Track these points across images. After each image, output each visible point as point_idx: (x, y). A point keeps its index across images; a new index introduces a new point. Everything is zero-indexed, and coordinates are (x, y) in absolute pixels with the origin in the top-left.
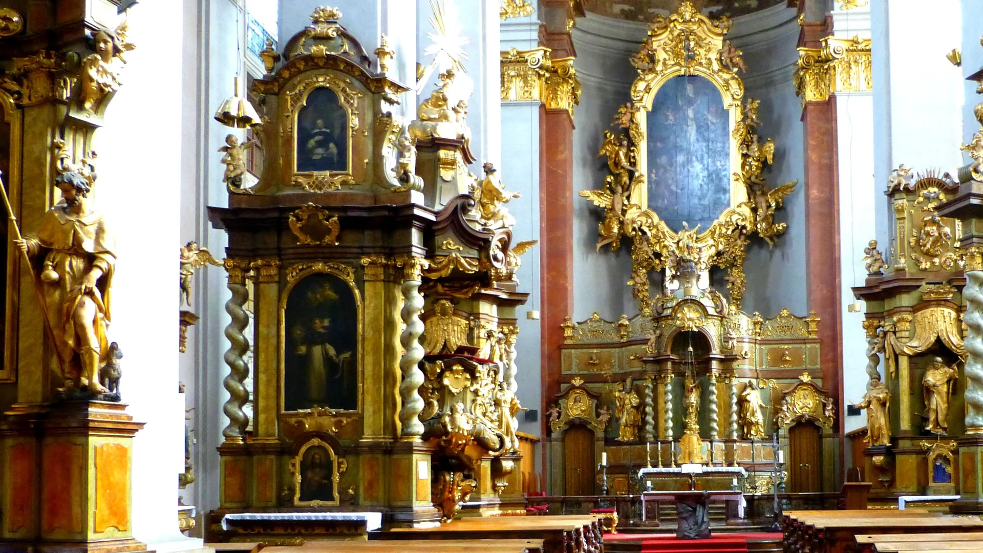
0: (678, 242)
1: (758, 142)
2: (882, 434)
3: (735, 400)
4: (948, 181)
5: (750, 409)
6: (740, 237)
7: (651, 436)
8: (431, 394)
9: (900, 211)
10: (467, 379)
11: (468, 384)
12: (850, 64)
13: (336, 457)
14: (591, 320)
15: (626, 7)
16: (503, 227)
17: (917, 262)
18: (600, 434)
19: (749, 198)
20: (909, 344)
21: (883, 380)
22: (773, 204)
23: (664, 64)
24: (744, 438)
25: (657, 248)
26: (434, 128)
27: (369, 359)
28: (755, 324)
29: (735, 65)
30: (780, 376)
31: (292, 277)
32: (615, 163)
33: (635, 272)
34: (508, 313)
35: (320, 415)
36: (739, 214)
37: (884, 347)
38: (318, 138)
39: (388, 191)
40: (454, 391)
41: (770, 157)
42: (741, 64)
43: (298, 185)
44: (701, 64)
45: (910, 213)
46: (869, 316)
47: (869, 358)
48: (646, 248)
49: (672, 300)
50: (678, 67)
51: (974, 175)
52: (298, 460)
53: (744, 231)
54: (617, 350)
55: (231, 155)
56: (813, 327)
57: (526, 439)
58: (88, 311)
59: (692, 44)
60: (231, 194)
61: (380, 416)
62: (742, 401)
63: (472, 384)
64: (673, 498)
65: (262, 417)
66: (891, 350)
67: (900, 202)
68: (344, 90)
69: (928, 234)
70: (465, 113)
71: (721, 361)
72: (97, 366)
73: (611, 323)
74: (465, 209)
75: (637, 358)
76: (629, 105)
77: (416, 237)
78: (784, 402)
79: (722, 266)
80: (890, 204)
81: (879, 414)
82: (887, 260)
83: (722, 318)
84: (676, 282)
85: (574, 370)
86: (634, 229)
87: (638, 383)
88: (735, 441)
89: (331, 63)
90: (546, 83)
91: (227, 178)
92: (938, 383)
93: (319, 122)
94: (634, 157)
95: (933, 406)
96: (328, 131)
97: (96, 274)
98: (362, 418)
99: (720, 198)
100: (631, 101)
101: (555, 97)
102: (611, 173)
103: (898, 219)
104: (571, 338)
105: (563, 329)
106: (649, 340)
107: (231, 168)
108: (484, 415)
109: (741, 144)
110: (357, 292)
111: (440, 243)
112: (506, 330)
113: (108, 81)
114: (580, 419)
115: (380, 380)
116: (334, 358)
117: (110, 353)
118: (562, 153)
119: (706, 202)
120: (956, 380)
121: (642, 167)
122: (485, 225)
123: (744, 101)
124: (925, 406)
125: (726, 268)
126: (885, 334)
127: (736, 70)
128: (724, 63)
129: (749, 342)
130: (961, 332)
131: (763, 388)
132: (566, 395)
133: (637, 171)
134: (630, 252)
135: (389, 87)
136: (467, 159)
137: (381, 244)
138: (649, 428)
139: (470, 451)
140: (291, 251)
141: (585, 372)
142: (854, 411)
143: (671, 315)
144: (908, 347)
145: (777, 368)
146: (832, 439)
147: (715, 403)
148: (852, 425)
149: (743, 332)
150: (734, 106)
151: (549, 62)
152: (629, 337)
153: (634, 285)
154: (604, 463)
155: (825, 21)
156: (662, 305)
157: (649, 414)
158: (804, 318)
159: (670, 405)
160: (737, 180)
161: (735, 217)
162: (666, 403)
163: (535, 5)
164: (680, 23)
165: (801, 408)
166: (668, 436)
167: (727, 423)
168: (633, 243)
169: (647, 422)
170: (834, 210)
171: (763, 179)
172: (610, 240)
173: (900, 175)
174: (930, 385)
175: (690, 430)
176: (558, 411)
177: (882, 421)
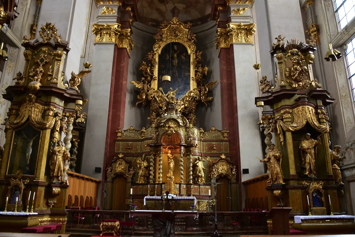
0: (168, 96)
1: (201, 67)
2: (279, 177)
3: (192, 165)
4: (302, 46)
5: (199, 169)
6: (194, 101)
7: (152, 181)
9: (279, 59)
12: (238, 33)
14: (129, 130)
15: (154, 23)
17: (290, 84)
18: (129, 180)
19: (198, 87)
20: (291, 125)
22: (208, 89)
23: (166, 38)
24: (195, 183)
25: (161, 105)
28: (201, 133)
29: (193, 39)
30: (212, 156)
32: (145, 72)
33: (151, 114)
36: (194, 93)
37: (275, 128)
41: (206, 72)
42: (195, 39)
44: (180, 39)
45: (285, 61)
48: (156, 105)
49: (164, 119)
50: (171, 40)
53: (196, 99)
54: (140, 143)
56: (226, 135)
59: (177, 32)
62: (195, 166)
66: (281, 130)
67: (279, 54)
69: (296, 69)
71: (185, 146)
73: (138, 131)
75: (147, 145)
76: (152, 52)
78: (214, 167)
81: (276, 165)
82: (272, 85)
83: (186, 128)
84: (167, 113)
85: (121, 151)
86: (152, 97)
87: (148, 156)
88: (191, 184)
90: (118, 37)
92: (310, 148)
94: (153, 71)
95: (308, 161)
99: (186, 87)
100: (153, 50)
101: (122, 43)
102: (144, 77)
103: (279, 64)
104: (120, 137)
105: (117, 133)
106: (153, 137)
109: (195, 67)
114: (121, 172)
118: (123, 63)
119: (181, 88)
120: (319, 146)
121: (156, 74)
123: (196, 52)
124: (303, 161)
125: (188, 113)
126: (276, 121)
127: (193, 41)
128: (189, 38)
129: (198, 140)
130: (319, 120)
131: (204, 161)
132: (115, 162)
133: (154, 76)
134: (150, 106)
138: (151, 177)
141: (126, 152)
142: (246, 171)
143: (163, 125)
144: (291, 127)
145: (210, 152)
146: (235, 185)
147: (182, 166)
148: (245, 178)
149: (196, 135)
150: (192, 54)
151: (120, 30)
152: (145, 137)
153: (150, 119)
154: (131, 193)
155: (228, 20)
156: (160, 122)
157: (152, 170)
158: (221, 131)
159: (161, 167)
160: (193, 80)
161: (192, 94)
162: (159, 165)
163: (117, 10)
164: (172, 24)
165: (221, 170)
166: (160, 181)
167: (188, 176)
168: (151, 103)
169: (151, 174)
170: (233, 87)
171: (203, 80)
172: (142, 102)
173: (279, 41)
174: (305, 149)
175: (170, 178)
176: (111, 169)
177: (278, 169)
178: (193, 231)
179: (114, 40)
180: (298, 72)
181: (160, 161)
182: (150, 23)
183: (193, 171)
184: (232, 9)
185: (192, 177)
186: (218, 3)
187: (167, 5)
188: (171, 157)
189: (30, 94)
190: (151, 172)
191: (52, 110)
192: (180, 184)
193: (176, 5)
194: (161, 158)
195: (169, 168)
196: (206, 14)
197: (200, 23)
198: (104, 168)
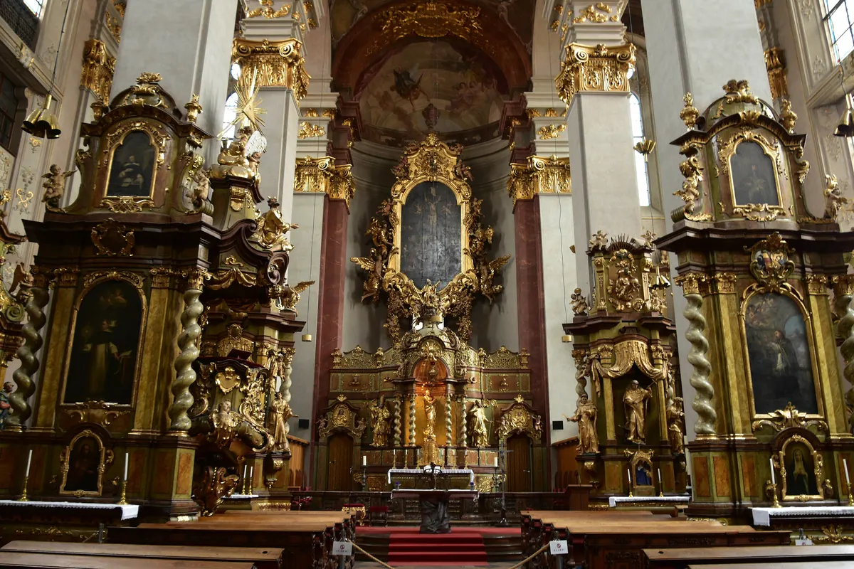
0: (423, 294)
1: (482, 228)
2: (592, 442)
3: (465, 415)
4: (634, 245)
5: (477, 423)
6: (468, 294)
7: (399, 443)
8: (203, 392)
9: (599, 265)
10: (237, 380)
11: (238, 384)
13: (104, 448)
14: (355, 351)
15: (390, 138)
16: (282, 250)
17: (614, 306)
18: (358, 441)
19: (475, 267)
20: (611, 369)
21: (590, 398)
22: (493, 271)
23: (415, 173)
24: (472, 445)
25: (407, 301)
26: (230, 170)
27: (147, 358)
28: (480, 357)
29: (465, 176)
30: (499, 398)
31: (89, 282)
32: (377, 239)
33: (390, 318)
34: (287, 338)
35: (95, 407)
36: (468, 278)
37: (590, 372)
38: (128, 170)
39: (182, 214)
40: (224, 390)
41: (490, 239)
42: (469, 175)
43: (106, 206)
44: (441, 174)
45: (607, 268)
46: (576, 346)
47: (578, 380)
48: (398, 300)
49: (418, 336)
50: (425, 176)
51: (686, 215)
52: (69, 449)
53: (471, 290)
54: (374, 375)
55: (53, 181)
56: (524, 360)
57: (298, 443)
59: (435, 161)
60: (48, 212)
61: (151, 411)
62: (471, 417)
63: (242, 386)
64: (418, 495)
65: (42, 408)
66: (597, 375)
67: (599, 259)
68: (155, 134)
69: (622, 284)
70: (258, 163)
71: (454, 384)
73: (370, 354)
74: (249, 232)
75: (388, 381)
76: (389, 200)
77: (202, 252)
78: (503, 418)
79: (455, 315)
80: (590, 261)
81: (588, 427)
82: (589, 304)
83: (456, 351)
84: (421, 324)
85: (340, 389)
86: (390, 286)
87: (390, 400)
88: (465, 448)
89: (147, 112)
90: (331, 181)
91: (46, 199)
92: (637, 402)
93: (132, 158)
94: (392, 236)
95: (633, 421)
96: (137, 164)
98: (133, 411)
99: (453, 266)
100: (391, 198)
101: (337, 192)
103: (598, 272)
104: (338, 364)
105: (333, 357)
106: (399, 366)
107: (51, 191)
108: (251, 414)
109: (469, 229)
110: (144, 297)
111: (223, 259)
112: (284, 350)
114: (342, 427)
115: (155, 378)
116: (116, 355)
118: (340, 229)
119: (443, 268)
120: (650, 399)
121: (397, 242)
122: (265, 247)
123: (471, 200)
124: (626, 421)
125: (458, 317)
126: (591, 361)
127: (465, 179)
128: (457, 174)
129: (475, 371)
130: (652, 360)
131: (486, 407)
132: (332, 409)
133: (394, 245)
134: (386, 303)
135: (194, 133)
136: (257, 198)
137: (170, 257)
138: (397, 436)
139: (235, 448)
140: (91, 261)
141: (348, 391)
142: (559, 425)
143: (416, 348)
144: (611, 371)
145: (497, 392)
146: (540, 448)
147: (449, 417)
148: (556, 437)
149: (472, 363)
150: (464, 203)
151: (333, 167)
152: (383, 364)
153: (388, 327)
154: (365, 464)
155: (530, 147)
156: (410, 340)
157: (397, 425)
158: (517, 353)
159: (414, 418)
160: (466, 254)
161: (464, 280)
162: (411, 416)
163: (326, 130)
164: (427, 147)
165: (516, 423)
166: (412, 443)
167: (459, 433)
168: (389, 297)
169: (396, 432)
170: (539, 274)
171: (485, 254)
172: (372, 294)
173: (598, 239)
174: (630, 403)
175: (429, 438)
176: (325, 422)
177: (592, 432)
178: (471, 519)
179: (322, 187)
180: (624, 287)
181: (411, 408)
182: (383, 138)
183: (467, 426)
184: (537, 126)
185: (465, 436)
186: (512, 115)
187: (416, 102)
188: (431, 402)
189: (234, 325)
190: (396, 428)
191: (266, 347)
192: (446, 448)
193: (433, 101)
194: (414, 404)
195: (427, 420)
196: (490, 122)
197: (478, 138)
198: (313, 420)
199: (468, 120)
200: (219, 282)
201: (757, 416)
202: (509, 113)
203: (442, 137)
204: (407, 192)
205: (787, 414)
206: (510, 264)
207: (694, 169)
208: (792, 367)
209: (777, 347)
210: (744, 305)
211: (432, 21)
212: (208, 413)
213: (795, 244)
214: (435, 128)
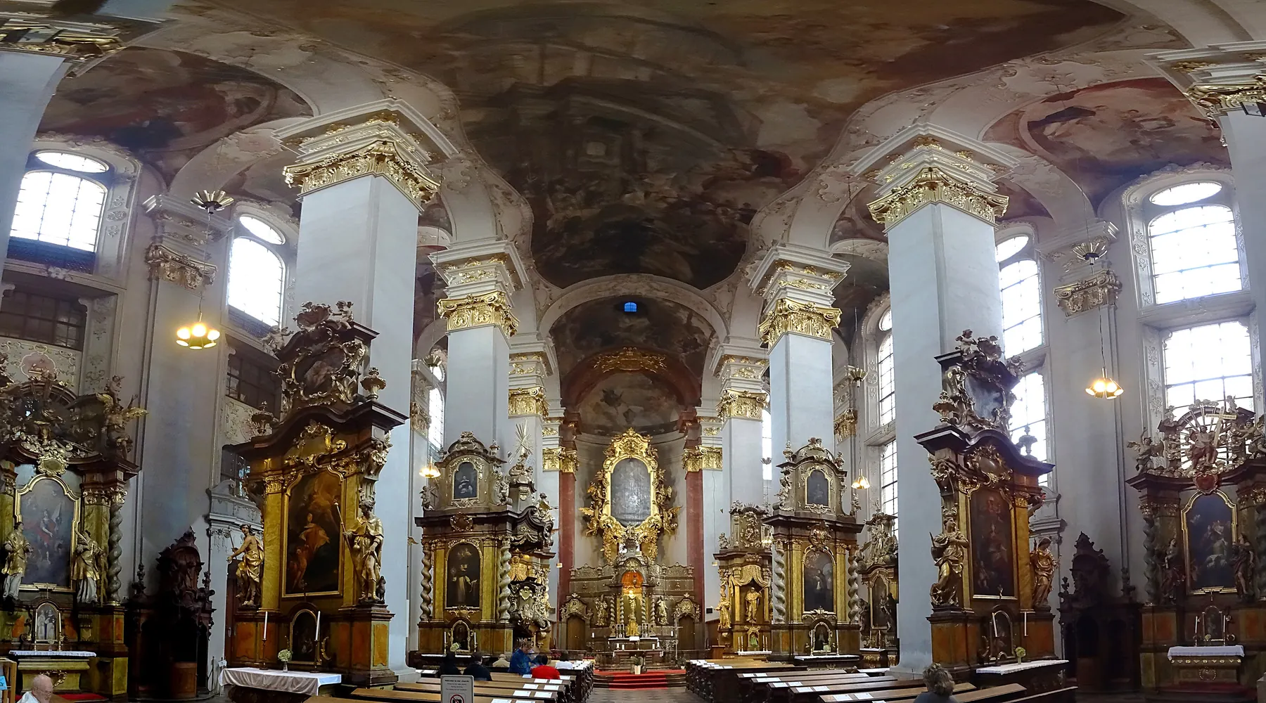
0: (626, 531)
1: (664, 488)
2: (727, 622)
3: (654, 605)
4: (757, 510)
5: (661, 609)
6: (655, 529)
8: (514, 600)
9: (736, 520)
10: (530, 593)
11: (530, 595)
12: (709, 457)
13: (469, 629)
14: (584, 567)
15: (601, 431)
16: (550, 521)
17: (744, 544)
18: (588, 622)
19: (660, 512)
20: (739, 581)
22: (671, 515)
23: (620, 454)
25: (615, 534)
26: (518, 479)
27: (485, 583)
28: (664, 570)
29: (653, 455)
30: (675, 594)
31: (451, 545)
32: (595, 496)
33: (605, 545)
34: (545, 562)
35: (462, 609)
36: (655, 519)
37: (728, 582)
38: (463, 484)
39: (496, 506)
40: (524, 598)
41: (670, 494)
42: (656, 455)
43: (454, 505)
44: (637, 454)
45: (741, 522)
46: (721, 567)
47: (721, 587)
48: (610, 534)
49: (624, 557)
50: (626, 455)
51: (780, 508)
52: (452, 630)
53: (657, 526)
54: (596, 582)
56: (690, 572)
58: (371, 562)
59: (633, 446)
60: (425, 512)
61: (490, 610)
62: (657, 606)
64: (628, 654)
65: (437, 610)
66: (732, 584)
67: (736, 516)
68: (475, 463)
69: (749, 532)
71: (646, 587)
72: (375, 587)
73: (593, 569)
74: (532, 513)
75: (606, 585)
76: (602, 470)
77: (508, 526)
78: (677, 606)
80: (731, 517)
81: (724, 613)
82: (729, 542)
83: (648, 566)
84: (626, 550)
85: (575, 590)
86: (604, 525)
87: (607, 597)
89: (470, 452)
90: (563, 462)
91: (423, 505)
92: (752, 600)
93: (464, 477)
94: (604, 493)
95: (750, 610)
96: (468, 481)
97: (375, 545)
98: (481, 611)
99: (646, 512)
100: (604, 469)
101: (567, 468)
102: (594, 500)
103: (735, 524)
104: (574, 576)
105: (570, 572)
106: (613, 576)
107: (425, 500)
109: (656, 489)
110: (480, 552)
111: (520, 528)
112: (544, 570)
113: (381, 461)
114: (577, 613)
115: (490, 594)
116: (469, 583)
117: (381, 581)
118: (570, 491)
119: (639, 513)
120: (760, 598)
121: (608, 497)
123: (658, 470)
124: (746, 610)
125: (649, 544)
126: (729, 576)
127: (654, 457)
128: (648, 454)
129: (660, 578)
130: (763, 577)
132: (569, 602)
133: (606, 499)
134: (602, 536)
135: (496, 461)
136: (533, 491)
137: (492, 530)
140: (451, 534)
141: (580, 592)
142: (710, 611)
143: (623, 565)
145: (673, 590)
146: (699, 624)
147: (644, 607)
148: (708, 618)
149: (658, 573)
150: (653, 472)
151: (564, 453)
152: (602, 575)
153: (604, 551)
154: (593, 636)
155: (698, 439)
156: (619, 560)
158: (686, 567)
159: (622, 608)
160: (654, 504)
161: (653, 520)
162: (621, 606)
163: (557, 431)
164: (628, 437)
165: (684, 610)
166: (621, 623)
168: (604, 532)
169: (612, 616)
170: (700, 519)
171: (666, 504)
172: (593, 530)
173: (736, 505)
174: (749, 600)
175: (632, 619)
176: (565, 609)
177: (727, 616)
179: (558, 466)
180: (750, 534)
181: (620, 601)
182: (596, 431)
184: (703, 427)
186: (686, 419)
187: (618, 408)
188: (633, 598)
192: (642, 626)
193: (632, 407)
194: (622, 599)
195: (631, 609)
196: (671, 422)
197: (663, 430)
198: (558, 608)
199: (656, 419)
200: (518, 541)
201: (804, 612)
202: (684, 419)
203: (637, 430)
204: (614, 466)
205: (818, 611)
206: (682, 512)
207: (787, 482)
208: (824, 588)
209: (818, 578)
210: (805, 555)
211: (630, 362)
212: (517, 611)
213: (833, 527)
214: (633, 423)
